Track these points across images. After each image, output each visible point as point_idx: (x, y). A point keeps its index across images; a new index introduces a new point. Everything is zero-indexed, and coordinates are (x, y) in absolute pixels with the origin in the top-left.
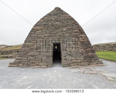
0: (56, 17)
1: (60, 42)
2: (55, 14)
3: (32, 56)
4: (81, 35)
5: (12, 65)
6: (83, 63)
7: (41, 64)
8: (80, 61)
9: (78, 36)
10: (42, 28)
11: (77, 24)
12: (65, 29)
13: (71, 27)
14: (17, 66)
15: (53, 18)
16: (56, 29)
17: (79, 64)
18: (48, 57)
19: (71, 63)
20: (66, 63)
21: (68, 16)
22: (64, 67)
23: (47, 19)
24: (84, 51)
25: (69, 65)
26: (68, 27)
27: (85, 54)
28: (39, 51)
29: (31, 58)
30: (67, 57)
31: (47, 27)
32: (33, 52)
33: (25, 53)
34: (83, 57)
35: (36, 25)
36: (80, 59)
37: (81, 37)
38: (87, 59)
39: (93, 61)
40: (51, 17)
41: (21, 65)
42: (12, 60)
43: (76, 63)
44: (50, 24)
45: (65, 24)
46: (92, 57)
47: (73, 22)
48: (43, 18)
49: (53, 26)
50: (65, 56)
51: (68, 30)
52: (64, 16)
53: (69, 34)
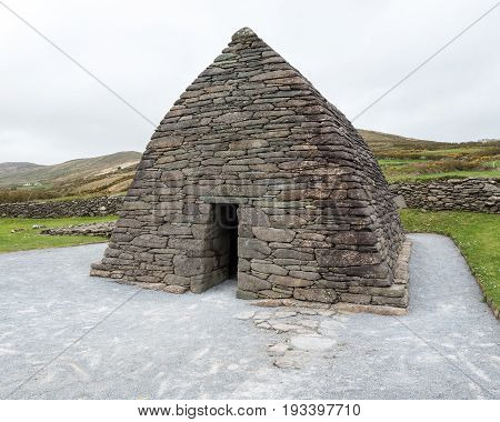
0: (231, 88)
1: (237, 200)
2: (229, 73)
3: (147, 249)
4: (321, 171)
5: (99, 272)
6: (309, 294)
7: (170, 277)
8: (298, 283)
9: (310, 172)
10: (179, 140)
12: (257, 144)
13: (287, 133)
14: (109, 276)
15: (217, 93)
16: (225, 144)
17: (296, 294)
18: (190, 256)
19: (268, 285)
20: (249, 286)
22: (239, 296)
23: (196, 99)
24: (325, 245)
25: (256, 293)
26: (271, 134)
27: (324, 255)
28: (165, 233)
29: (144, 255)
30: (254, 264)
31: (193, 138)
32: (148, 237)
33: (128, 236)
34: (314, 269)
35: (159, 132)
36: (301, 274)
38: (330, 278)
39: (356, 289)
40: (212, 89)
41: (118, 273)
43: (285, 287)
44: (204, 122)
45: (263, 121)
46: (354, 271)
47: (297, 103)
48: (183, 98)
49: (213, 130)
50: (249, 260)
51: (271, 145)
52: (263, 77)
53: (271, 167)
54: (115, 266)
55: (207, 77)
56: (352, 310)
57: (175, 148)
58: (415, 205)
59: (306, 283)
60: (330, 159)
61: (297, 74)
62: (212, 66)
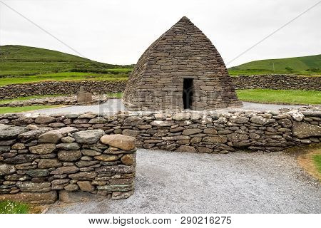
1: (193, 77)
3: (158, 97)
4: (219, 68)
8: (216, 102)
10: (167, 54)
11: (215, 50)
12: (198, 58)
13: (207, 55)
15: (180, 38)
16: (186, 57)
25: (204, 108)
26: (202, 55)
27: (223, 93)
28: (166, 90)
29: (157, 99)
31: (173, 54)
34: (220, 98)
36: (217, 100)
37: (220, 70)
38: (225, 100)
41: (146, 108)
44: (177, 48)
45: (199, 50)
46: (231, 97)
49: (181, 52)
50: (200, 97)
51: (203, 59)
52: (196, 35)
53: (204, 66)
57: (166, 57)
59: (219, 102)
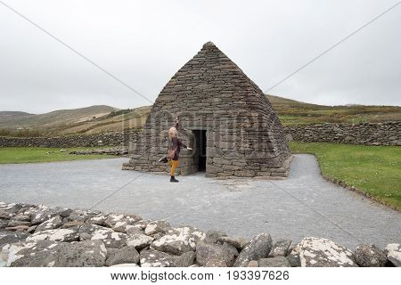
0: (203, 72)
1: (206, 128)
2: (201, 64)
4: (248, 114)
5: (128, 168)
6: (242, 173)
8: (236, 168)
9: (242, 115)
10: (174, 98)
12: (217, 100)
13: (231, 95)
14: (134, 170)
15: (195, 74)
16: (199, 99)
17: (236, 173)
19: (222, 170)
20: (212, 171)
21: (227, 66)
22: (207, 176)
24: (250, 149)
25: (216, 175)
26: (223, 95)
27: (249, 154)
30: (215, 160)
31: (183, 96)
35: (163, 93)
36: (238, 164)
40: (193, 72)
42: (127, 160)
43: (230, 170)
44: (188, 88)
46: (262, 161)
47: (237, 81)
48: (176, 75)
49: (193, 92)
50: (212, 158)
51: (223, 101)
52: (219, 67)
53: (223, 112)
54: (137, 164)
55: (189, 65)
56: (262, 179)
57: (172, 101)
58: (298, 139)
59: (241, 168)
60: (252, 108)
61: (236, 67)
62: (192, 60)
